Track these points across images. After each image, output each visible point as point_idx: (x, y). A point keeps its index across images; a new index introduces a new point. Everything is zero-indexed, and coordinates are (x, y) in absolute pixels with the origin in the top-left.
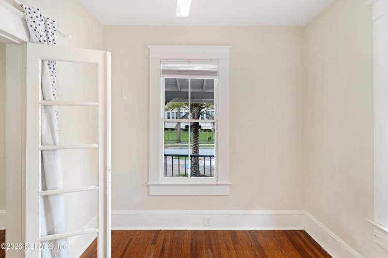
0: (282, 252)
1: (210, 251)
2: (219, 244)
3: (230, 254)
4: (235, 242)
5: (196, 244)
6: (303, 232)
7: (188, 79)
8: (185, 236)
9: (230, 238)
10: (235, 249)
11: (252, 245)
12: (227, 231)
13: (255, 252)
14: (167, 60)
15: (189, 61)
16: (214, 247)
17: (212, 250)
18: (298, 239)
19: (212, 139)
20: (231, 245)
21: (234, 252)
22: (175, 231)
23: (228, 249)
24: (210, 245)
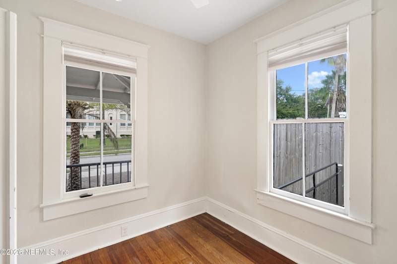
0: (197, 234)
1: (135, 259)
2: (142, 249)
3: (157, 253)
4: (157, 242)
5: (118, 258)
6: (206, 214)
7: (99, 72)
8: (101, 256)
9: (150, 239)
10: (159, 247)
11: (173, 238)
12: (146, 234)
13: (177, 242)
14: (71, 44)
15: (103, 52)
16: (138, 253)
17: (137, 257)
18: (204, 220)
19: (84, 146)
20: (154, 245)
21: (159, 250)
22: (84, 255)
23: (153, 249)
24: (133, 254)
